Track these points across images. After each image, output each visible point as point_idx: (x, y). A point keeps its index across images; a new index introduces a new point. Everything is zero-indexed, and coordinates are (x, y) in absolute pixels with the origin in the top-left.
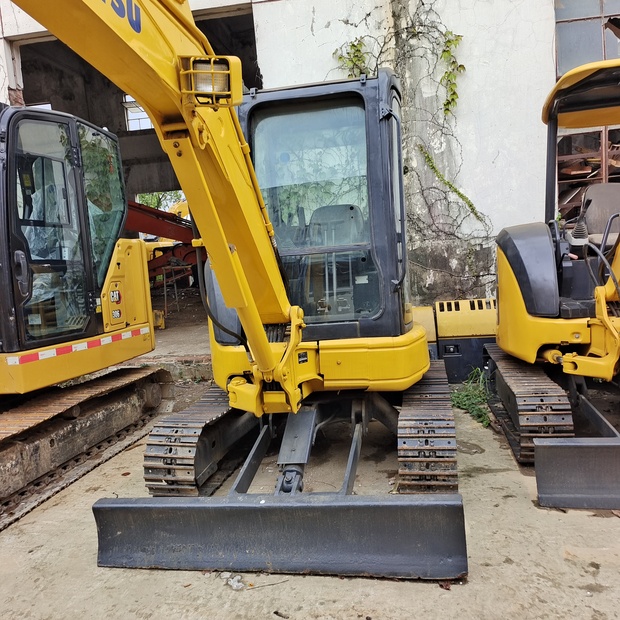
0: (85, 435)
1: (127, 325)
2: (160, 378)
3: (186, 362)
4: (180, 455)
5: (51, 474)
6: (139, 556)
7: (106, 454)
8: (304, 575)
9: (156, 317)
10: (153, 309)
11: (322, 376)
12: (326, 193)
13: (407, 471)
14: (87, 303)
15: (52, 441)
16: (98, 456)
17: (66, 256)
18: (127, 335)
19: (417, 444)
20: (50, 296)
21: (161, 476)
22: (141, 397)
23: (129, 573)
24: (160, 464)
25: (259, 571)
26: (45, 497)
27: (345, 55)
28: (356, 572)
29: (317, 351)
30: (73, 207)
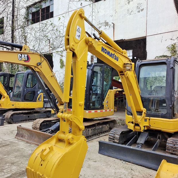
0: (97, 130)
1: (108, 108)
2: (114, 122)
3: (120, 120)
4: (116, 136)
5: (90, 136)
6: (106, 153)
7: (101, 136)
8: (139, 165)
9: (115, 108)
10: (114, 106)
11: (150, 125)
12: (161, 81)
13: (168, 151)
14: (101, 102)
15: (91, 129)
16: (99, 135)
17: (98, 92)
18: (108, 110)
19: (172, 145)
20: (94, 100)
21: (112, 140)
22: (109, 125)
23: (104, 156)
24: (112, 137)
25: (129, 162)
26: (89, 140)
27: (170, 47)
28: (151, 168)
29: (149, 119)
30: (101, 82)
